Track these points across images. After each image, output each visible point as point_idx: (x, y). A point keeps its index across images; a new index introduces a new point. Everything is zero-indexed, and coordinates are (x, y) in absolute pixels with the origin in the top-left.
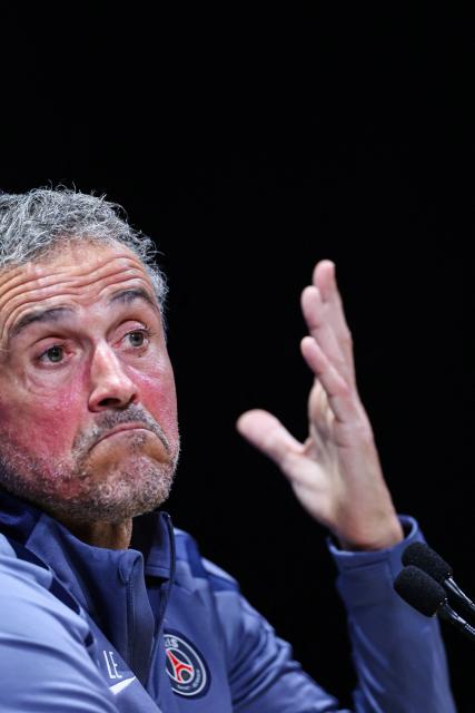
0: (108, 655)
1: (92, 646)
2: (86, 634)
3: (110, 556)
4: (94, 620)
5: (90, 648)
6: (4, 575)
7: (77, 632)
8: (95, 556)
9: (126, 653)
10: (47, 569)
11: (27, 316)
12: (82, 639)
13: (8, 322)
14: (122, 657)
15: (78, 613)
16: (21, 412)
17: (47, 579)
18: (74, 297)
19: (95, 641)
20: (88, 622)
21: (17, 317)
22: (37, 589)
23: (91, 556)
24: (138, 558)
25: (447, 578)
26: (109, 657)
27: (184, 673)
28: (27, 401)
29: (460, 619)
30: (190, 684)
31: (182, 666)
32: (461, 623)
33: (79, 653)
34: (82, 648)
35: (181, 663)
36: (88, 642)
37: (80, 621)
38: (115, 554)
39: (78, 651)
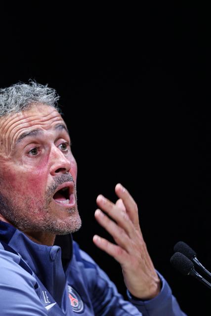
0: (44, 292)
1: (38, 289)
2: (35, 284)
3: (46, 249)
4: (38, 278)
5: (36, 290)
6: (2, 259)
7: (31, 283)
8: (40, 249)
9: (52, 292)
10: (18, 255)
11: (23, 134)
12: (33, 286)
13: (15, 137)
14: (50, 294)
15: (32, 274)
16: (21, 177)
17: (18, 259)
18: (42, 126)
19: (39, 287)
20: (36, 278)
21: (18, 135)
22: (14, 264)
23: (38, 248)
24: (59, 250)
25: (194, 257)
26: (45, 294)
27: (74, 302)
28: (24, 172)
29: (200, 276)
30: (77, 307)
31: (73, 300)
32: (200, 278)
33: (32, 292)
34: (33, 290)
35: (73, 298)
36: (36, 287)
37: (32, 278)
38: (49, 248)
39: (31, 291)
